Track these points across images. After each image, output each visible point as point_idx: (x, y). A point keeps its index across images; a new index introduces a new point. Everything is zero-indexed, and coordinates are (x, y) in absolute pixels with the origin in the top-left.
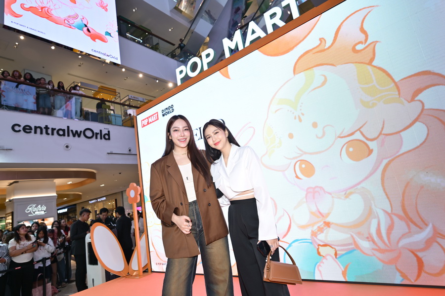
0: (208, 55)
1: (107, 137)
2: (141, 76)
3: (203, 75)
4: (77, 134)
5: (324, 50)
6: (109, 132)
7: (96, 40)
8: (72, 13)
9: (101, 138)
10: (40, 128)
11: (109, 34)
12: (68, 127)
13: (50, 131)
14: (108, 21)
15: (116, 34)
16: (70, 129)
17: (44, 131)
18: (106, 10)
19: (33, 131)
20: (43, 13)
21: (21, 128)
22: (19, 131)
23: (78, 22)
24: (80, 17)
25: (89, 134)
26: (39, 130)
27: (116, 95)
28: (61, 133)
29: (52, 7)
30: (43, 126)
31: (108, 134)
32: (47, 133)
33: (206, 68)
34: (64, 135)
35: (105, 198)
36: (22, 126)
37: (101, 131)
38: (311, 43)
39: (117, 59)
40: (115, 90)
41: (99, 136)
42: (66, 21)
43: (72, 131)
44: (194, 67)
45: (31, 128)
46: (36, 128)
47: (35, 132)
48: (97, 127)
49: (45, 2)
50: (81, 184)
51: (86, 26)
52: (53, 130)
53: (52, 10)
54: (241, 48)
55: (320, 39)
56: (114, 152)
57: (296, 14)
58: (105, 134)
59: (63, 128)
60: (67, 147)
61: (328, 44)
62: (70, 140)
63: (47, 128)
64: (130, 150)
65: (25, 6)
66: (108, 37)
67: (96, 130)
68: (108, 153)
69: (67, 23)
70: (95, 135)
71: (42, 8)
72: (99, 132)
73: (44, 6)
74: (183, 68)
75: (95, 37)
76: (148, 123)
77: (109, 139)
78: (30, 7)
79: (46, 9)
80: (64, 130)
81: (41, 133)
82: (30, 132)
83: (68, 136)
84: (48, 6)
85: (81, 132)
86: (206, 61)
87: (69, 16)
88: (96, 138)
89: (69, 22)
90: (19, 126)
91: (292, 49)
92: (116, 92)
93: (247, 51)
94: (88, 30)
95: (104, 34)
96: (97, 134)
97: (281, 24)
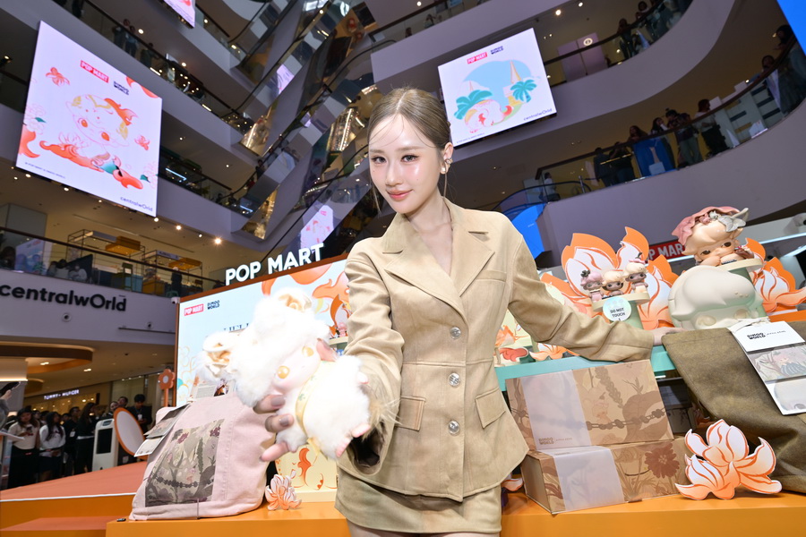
0: (255, 267)
1: (121, 307)
2: (179, 228)
3: (249, 282)
4: (82, 301)
5: (330, 288)
6: (125, 300)
7: (129, 186)
8: (102, 153)
9: (113, 308)
10: (35, 291)
11: (146, 178)
12: (72, 292)
13: (47, 297)
14: (147, 162)
15: (154, 179)
16: (75, 294)
17: (40, 295)
18: (147, 148)
19: (25, 295)
20: (66, 152)
21: (10, 291)
22: (8, 294)
23: (108, 163)
24: (112, 157)
25: (98, 302)
26: (32, 295)
27: (139, 250)
28: (61, 299)
29: (78, 145)
30: (39, 289)
31: (124, 303)
32: (43, 299)
33: (252, 277)
34: (64, 302)
35: (77, 391)
36: (12, 288)
37: (114, 299)
38: (322, 281)
39: (151, 209)
40: (139, 242)
41: (111, 305)
42: (93, 163)
43: (76, 297)
44: (243, 273)
45: (23, 291)
46: (30, 291)
47: (28, 297)
48: (109, 293)
49: (71, 140)
50: (63, 365)
51: (118, 168)
52: (52, 294)
53: (77, 148)
54: (280, 269)
55: (330, 280)
56: (128, 327)
57: (318, 258)
58: (120, 303)
59: (64, 293)
60: (66, 317)
61: (333, 284)
62: (72, 309)
63: (44, 292)
64: (149, 326)
65: (46, 144)
66: (143, 182)
67: (108, 297)
68: (120, 328)
69: (94, 164)
70: (105, 304)
71: (66, 146)
72: (111, 299)
73: (69, 143)
74: (232, 270)
75: (126, 181)
76: (192, 313)
77: (124, 309)
78: (52, 145)
79: (71, 147)
80: (65, 296)
81: (36, 298)
82: (22, 297)
83: (71, 303)
84: (73, 143)
85: (88, 298)
86: (253, 271)
87: (98, 156)
88: (107, 307)
89: (96, 163)
90: (8, 287)
91: (313, 281)
92: (139, 245)
93: (285, 273)
94: (120, 174)
95: (138, 177)
96: (108, 302)
97: (309, 261)
